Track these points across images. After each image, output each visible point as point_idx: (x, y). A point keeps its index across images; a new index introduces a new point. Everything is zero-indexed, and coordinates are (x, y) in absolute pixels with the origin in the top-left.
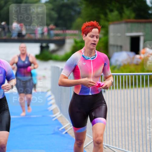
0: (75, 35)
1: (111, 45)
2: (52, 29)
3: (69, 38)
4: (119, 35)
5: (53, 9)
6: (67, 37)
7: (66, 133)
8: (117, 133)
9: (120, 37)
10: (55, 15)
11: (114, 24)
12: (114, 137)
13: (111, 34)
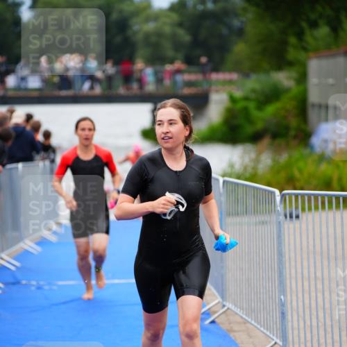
0: (231, 82)
1: (313, 105)
2: (178, 71)
3: (217, 91)
4: (331, 81)
5: (180, 25)
6: (213, 88)
7: (213, 322)
8: (328, 322)
9: (332, 85)
10: (186, 38)
11: (319, 57)
12: (322, 333)
13: (313, 80)
